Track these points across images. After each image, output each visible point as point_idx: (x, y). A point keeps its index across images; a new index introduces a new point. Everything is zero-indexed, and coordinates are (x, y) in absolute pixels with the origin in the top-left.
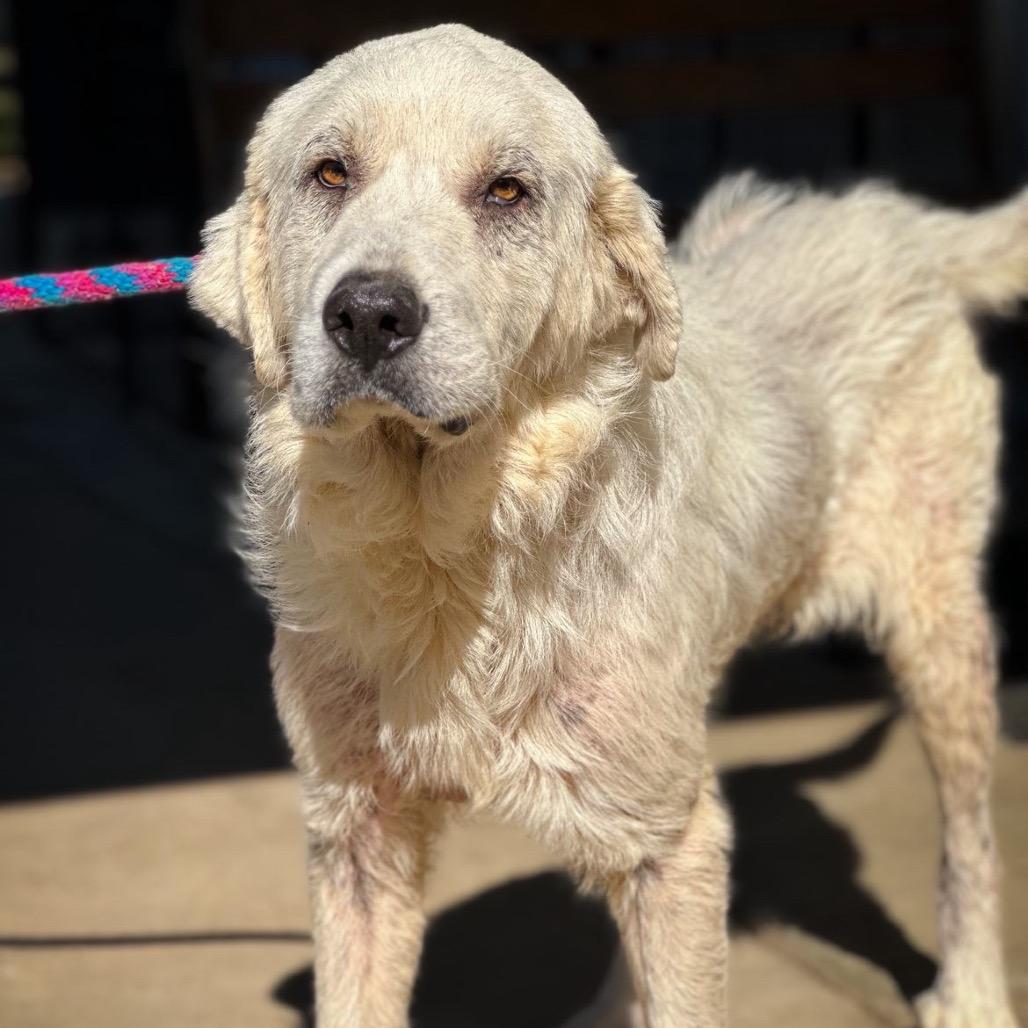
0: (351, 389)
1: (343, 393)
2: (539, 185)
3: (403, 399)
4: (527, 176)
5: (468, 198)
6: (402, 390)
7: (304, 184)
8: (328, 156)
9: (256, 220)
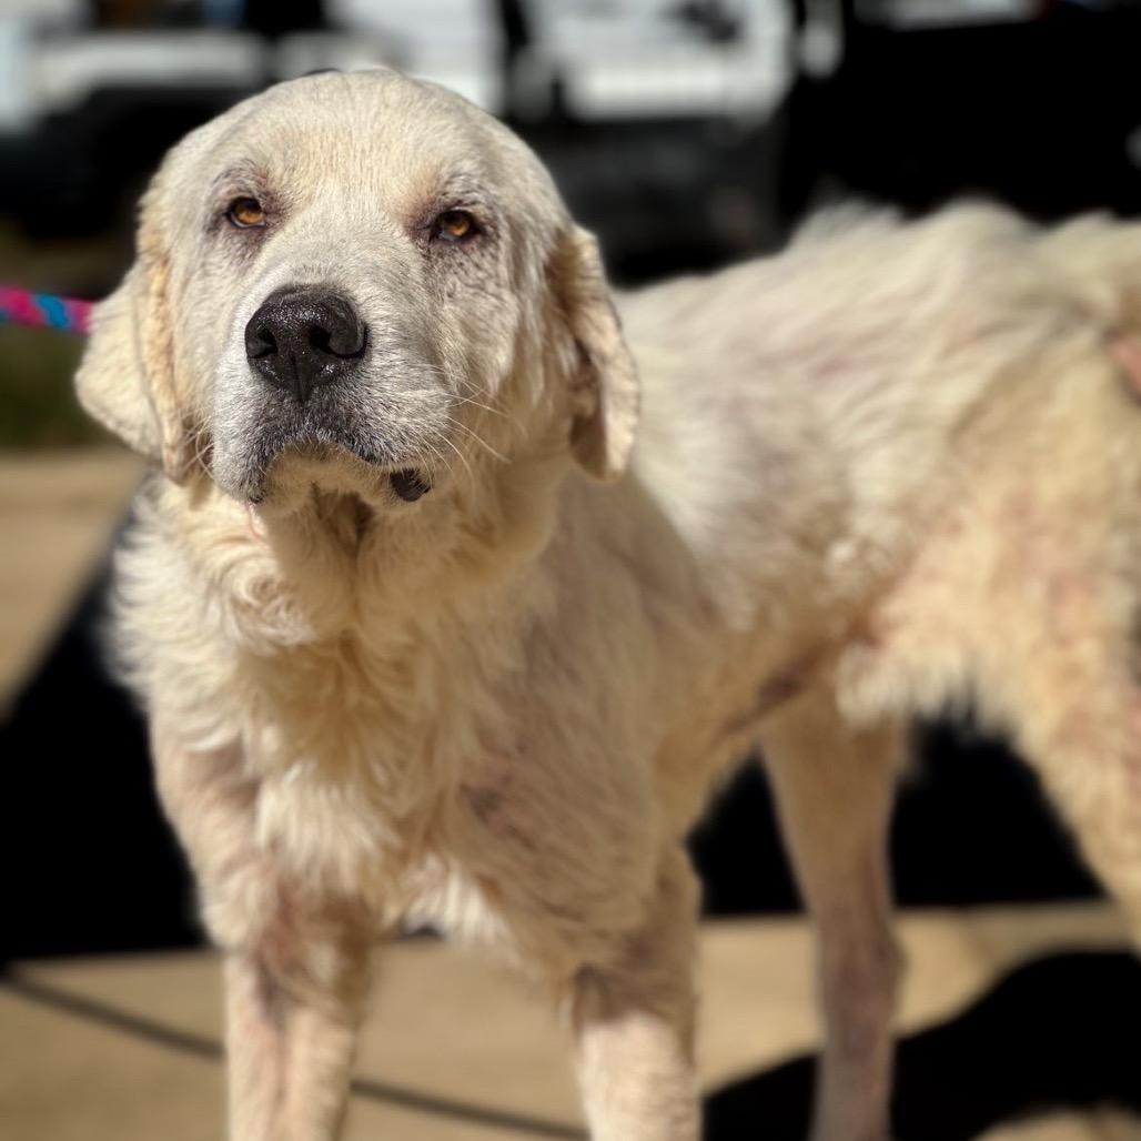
0: (288, 432)
1: (279, 438)
2: (493, 222)
3: (350, 438)
4: (480, 211)
5: (413, 229)
6: (347, 429)
7: (212, 228)
8: (241, 194)
9: (155, 287)
